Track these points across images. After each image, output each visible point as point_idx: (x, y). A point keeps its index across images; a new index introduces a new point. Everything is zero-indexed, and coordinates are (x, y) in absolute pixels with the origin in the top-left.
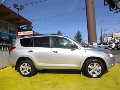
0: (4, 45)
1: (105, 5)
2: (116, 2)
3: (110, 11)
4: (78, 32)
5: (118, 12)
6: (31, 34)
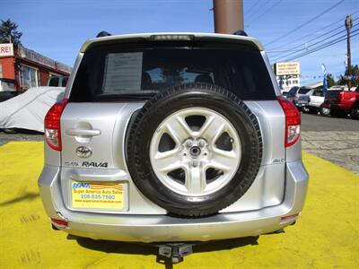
6: (7, 54)
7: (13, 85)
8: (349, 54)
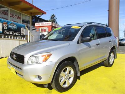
0: (11, 34)
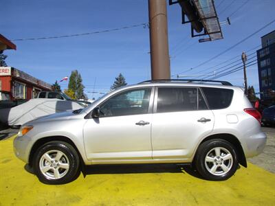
1: (184, 22)
2: (205, 19)
3: (193, 36)
4: (121, 75)
5: (207, 40)
6: (7, 74)
7: (8, 95)
8: (245, 79)
